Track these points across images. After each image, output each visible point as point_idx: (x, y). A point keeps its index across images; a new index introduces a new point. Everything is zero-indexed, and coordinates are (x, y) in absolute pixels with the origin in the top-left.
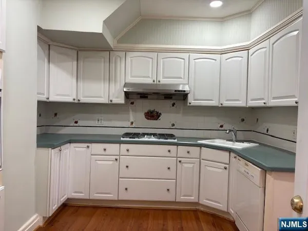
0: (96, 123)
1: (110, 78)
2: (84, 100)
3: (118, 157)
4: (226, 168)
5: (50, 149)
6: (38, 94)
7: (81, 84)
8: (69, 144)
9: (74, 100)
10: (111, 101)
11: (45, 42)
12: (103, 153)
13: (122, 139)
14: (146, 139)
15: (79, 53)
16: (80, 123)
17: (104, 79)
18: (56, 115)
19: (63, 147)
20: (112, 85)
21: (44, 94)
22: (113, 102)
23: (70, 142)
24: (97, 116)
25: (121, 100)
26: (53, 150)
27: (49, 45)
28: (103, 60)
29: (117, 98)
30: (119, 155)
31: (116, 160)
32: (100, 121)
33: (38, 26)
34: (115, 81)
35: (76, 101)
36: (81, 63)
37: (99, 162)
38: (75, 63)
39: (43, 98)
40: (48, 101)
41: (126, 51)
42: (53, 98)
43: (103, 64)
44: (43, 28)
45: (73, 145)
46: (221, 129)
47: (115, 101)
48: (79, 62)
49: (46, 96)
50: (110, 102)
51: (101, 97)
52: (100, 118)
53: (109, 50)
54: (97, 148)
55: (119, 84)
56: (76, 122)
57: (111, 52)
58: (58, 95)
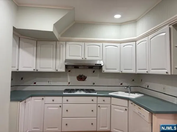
0: (47, 84)
1: (56, 57)
2: (40, 70)
3: (61, 105)
4: (126, 110)
5: (19, 102)
6: (12, 67)
7: (38, 60)
8: (31, 97)
9: (34, 70)
10: (57, 70)
11: (17, 36)
12: (52, 102)
13: (64, 93)
14: (78, 93)
15: (38, 42)
16: (37, 84)
17: (53, 58)
18: (22, 79)
19: (27, 100)
20: (58, 61)
21: (15, 67)
22: (58, 71)
23: (31, 96)
25: (63, 70)
26: (21, 103)
27: (19, 38)
28: (52, 46)
29: (61, 68)
30: (62, 104)
31: (60, 106)
32: (49, 82)
33: (13, 27)
34: (60, 58)
35: (35, 71)
36: (39, 48)
37: (49, 108)
38: (35, 48)
40: (18, 71)
41: (66, 41)
42: (21, 69)
43: (52, 49)
44: (17, 28)
45: (33, 98)
46: (121, 85)
47: (59, 70)
48: (37, 48)
49: (16, 68)
50: (56, 71)
51: (51, 68)
52: (49, 80)
53: (56, 40)
54: (48, 99)
55: (61, 60)
56: (35, 83)
57: (57, 42)
58: (24, 67)
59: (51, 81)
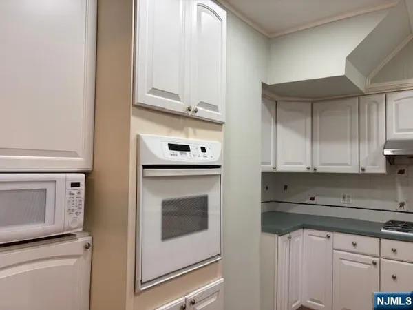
0: (340, 201)
1: (360, 136)
2: (321, 169)
3: (377, 260)
5: (277, 236)
6: (263, 163)
7: (317, 146)
8: (301, 230)
9: (308, 169)
10: (363, 170)
11: (271, 99)
12: (353, 249)
13: (383, 231)
15: (315, 105)
16: (318, 200)
17: (351, 140)
18: (286, 188)
19: (293, 234)
20: (365, 147)
21: (269, 163)
22: (367, 171)
23: (304, 227)
24: (343, 191)
25: (381, 168)
26: (280, 237)
27: (276, 102)
28: (349, 111)
29: (373, 164)
30: (379, 257)
31: (375, 264)
32: (346, 199)
33: (262, 83)
34: (369, 140)
35: (311, 171)
36: (317, 119)
37: (346, 263)
38: (309, 120)
39: (269, 168)
40: (275, 171)
41: (387, 93)
42: (282, 167)
43: (348, 117)
44: (269, 84)
45: (307, 232)
47: (370, 169)
48: (314, 118)
49: (272, 165)
50: (361, 172)
51: (347, 164)
52: (347, 194)
53: (358, 95)
54: (342, 240)
55: (375, 142)
56: (312, 199)
57: (362, 98)
58: (287, 163)
59: (349, 197)
